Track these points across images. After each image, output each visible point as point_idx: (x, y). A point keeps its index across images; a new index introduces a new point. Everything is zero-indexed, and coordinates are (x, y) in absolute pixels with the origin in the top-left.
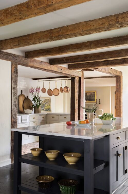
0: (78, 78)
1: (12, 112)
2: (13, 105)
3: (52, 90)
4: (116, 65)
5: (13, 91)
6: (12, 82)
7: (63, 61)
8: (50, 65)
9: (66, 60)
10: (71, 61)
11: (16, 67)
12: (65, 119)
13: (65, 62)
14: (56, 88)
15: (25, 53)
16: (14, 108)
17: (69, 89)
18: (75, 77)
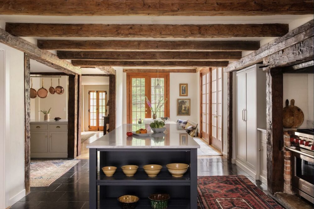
0: (77, 76)
1: (26, 123)
2: (26, 113)
3: (37, 90)
4: (136, 66)
5: (26, 94)
6: (25, 81)
7: (80, 55)
8: (58, 59)
9: (83, 55)
10: (91, 57)
11: (29, 61)
12: (58, 128)
13: (83, 57)
14: (43, 88)
15: (37, 41)
16: (28, 118)
17: (63, 89)
18: (74, 75)
